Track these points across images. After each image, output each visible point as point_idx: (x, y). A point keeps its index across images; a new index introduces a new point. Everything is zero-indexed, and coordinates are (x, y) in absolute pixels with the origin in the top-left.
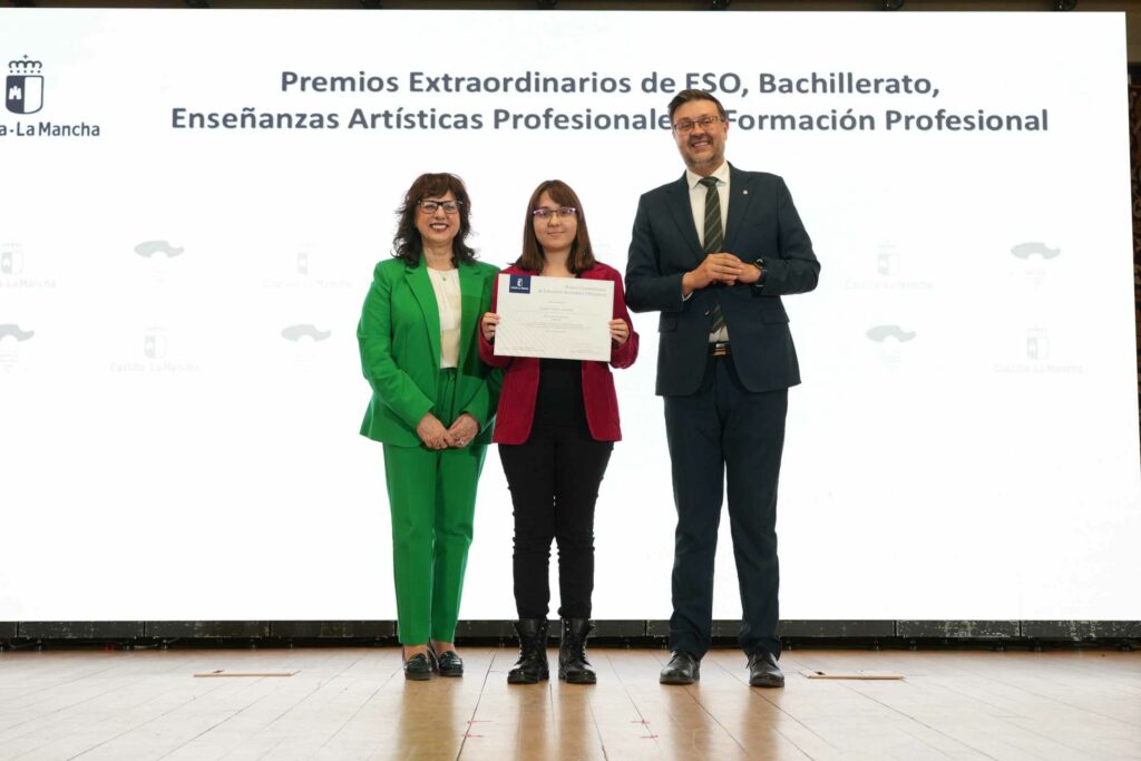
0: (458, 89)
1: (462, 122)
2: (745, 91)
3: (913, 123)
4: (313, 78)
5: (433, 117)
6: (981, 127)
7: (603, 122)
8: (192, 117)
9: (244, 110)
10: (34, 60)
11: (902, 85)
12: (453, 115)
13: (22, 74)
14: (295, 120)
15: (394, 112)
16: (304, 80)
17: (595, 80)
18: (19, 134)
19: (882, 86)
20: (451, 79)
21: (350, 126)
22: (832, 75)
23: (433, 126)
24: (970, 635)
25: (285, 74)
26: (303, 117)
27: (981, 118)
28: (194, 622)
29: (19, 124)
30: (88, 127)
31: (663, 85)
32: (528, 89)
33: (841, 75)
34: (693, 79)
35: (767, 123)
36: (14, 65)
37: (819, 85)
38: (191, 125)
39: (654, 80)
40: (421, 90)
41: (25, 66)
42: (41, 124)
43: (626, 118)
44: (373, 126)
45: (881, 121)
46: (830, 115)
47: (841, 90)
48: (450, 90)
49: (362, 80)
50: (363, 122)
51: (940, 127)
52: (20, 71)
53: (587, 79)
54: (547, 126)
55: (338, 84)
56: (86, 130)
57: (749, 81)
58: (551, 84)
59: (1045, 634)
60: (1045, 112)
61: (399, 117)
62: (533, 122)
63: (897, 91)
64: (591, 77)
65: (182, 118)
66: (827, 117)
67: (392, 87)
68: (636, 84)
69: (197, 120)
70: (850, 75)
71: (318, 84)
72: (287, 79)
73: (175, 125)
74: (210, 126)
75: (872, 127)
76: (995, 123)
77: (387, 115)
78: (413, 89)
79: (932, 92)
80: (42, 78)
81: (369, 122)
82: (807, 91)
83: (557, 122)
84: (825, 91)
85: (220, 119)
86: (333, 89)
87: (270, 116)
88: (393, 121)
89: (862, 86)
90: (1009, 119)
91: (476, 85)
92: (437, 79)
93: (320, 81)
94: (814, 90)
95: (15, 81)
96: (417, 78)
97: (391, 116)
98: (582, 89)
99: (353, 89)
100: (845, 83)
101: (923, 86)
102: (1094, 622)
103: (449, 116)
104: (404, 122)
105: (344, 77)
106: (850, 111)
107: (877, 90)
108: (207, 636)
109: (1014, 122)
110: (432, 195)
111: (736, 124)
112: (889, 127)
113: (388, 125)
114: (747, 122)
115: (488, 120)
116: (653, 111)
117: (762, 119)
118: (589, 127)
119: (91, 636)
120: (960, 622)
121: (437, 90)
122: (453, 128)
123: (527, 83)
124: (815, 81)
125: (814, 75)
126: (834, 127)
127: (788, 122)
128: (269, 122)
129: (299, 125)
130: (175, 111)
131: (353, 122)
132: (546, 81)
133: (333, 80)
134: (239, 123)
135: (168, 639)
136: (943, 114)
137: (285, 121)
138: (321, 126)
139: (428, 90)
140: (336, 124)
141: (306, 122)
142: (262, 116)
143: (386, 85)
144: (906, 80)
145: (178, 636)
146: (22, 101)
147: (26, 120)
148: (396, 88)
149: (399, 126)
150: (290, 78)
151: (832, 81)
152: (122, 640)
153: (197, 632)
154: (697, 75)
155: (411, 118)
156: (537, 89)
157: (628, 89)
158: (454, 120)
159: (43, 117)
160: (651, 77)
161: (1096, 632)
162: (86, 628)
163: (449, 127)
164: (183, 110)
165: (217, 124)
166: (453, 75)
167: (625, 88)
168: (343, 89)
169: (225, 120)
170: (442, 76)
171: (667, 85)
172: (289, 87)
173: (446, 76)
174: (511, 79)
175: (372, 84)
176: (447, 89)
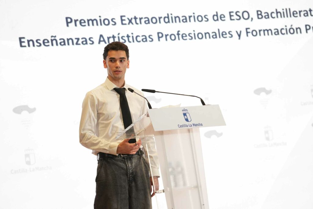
1: (145, 39)
2: (252, 19)
4: (79, 20)
5: (133, 37)
7: (200, 36)
8: (28, 41)
9: (52, 37)
11: (309, 12)
12: (141, 36)
14: (75, 41)
15: (116, 35)
16: (75, 21)
17: (194, 17)
19: (302, 13)
22: (283, 10)
25: (67, 18)
26: (78, 39)
32: (169, 22)
33: (286, 9)
34: (232, 14)
35: (262, 32)
37: (279, 14)
38: (29, 46)
39: (217, 15)
40: (125, 24)
43: (209, 33)
45: (303, 29)
46: (285, 28)
48: (138, 24)
49: (100, 20)
50: (104, 41)
53: (191, 16)
54: (179, 39)
55: (90, 22)
57: (253, 14)
58: (177, 19)
61: (119, 37)
62: (173, 37)
63: (308, 15)
64: (193, 15)
65: (24, 42)
66: (283, 29)
67: (114, 23)
68: (210, 17)
69: (31, 43)
70: (290, 9)
71: (82, 23)
72: (68, 21)
73: (21, 46)
74: (37, 46)
75: (301, 32)
77: (113, 37)
78: (122, 24)
81: (106, 40)
82: (274, 17)
83: (182, 37)
84: (281, 17)
85: (41, 42)
86: (89, 25)
87: (64, 39)
89: (295, 14)
91: (148, 21)
92: (132, 19)
93: (83, 21)
94: (277, 17)
96: (123, 18)
97: (115, 37)
98: (190, 21)
99: (97, 24)
100: (289, 13)
103: (139, 36)
105: (93, 19)
106: (292, 26)
107: (300, 16)
111: (251, 34)
112: (307, 32)
114: (254, 33)
115: (155, 37)
116: (219, 30)
117: (260, 31)
118: (195, 38)
121: (132, 24)
122: (141, 42)
123: (168, 19)
124: (277, 13)
125: (276, 10)
127: (270, 32)
128: (63, 43)
129: (77, 44)
130: (20, 39)
132: (175, 18)
134: (50, 44)
137: (70, 41)
138: (87, 43)
139: (129, 24)
140: (93, 42)
141: (80, 42)
142: (60, 39)
143: (111, 22)
144: (310, 10)
151: (283, 12)
154: (233, 12)
155: (124, 38)
156: (172, 22)
157: (208, 20)
164: (24, 38)
165: (40, 45)
166: (138, 17)
167: (206, 20)
168: (93, 25)
169: (44, 43)
170: (133, 17)
171: (222, 17)
172: (69, 24)
173: (135, 17)
174: (162, 17)
175: (105, 22)
176: (136, 23)
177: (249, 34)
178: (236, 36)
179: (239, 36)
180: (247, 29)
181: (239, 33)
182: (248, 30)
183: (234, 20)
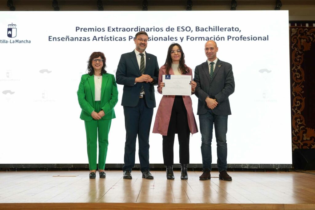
0: (120, 31)
1: (121, 39)
2: (192, 31)
3: (234, 39)
4: (84, 28)
5: (114, 38)
6: (252, 40)
7: (156, 39)
8: (54, 38)
9: (67, 36)
10: (14, 24)
11: (231, 29)
13: (11, 28)
14: (79, 39)
15: (104, 37)
16: (81, 29)
17: (154, 29)
18: (11, 43)
19: (227, 30)
21: (93, 40)
22: (214, 27)
23: (114, 40)
24: (248, 168)
25: (77, 27)
26: (81, 38)
27: (252, 38)
28: (54, 164)
29: (10, 40)
30: (28, 41)
31: (171, 30)
33: (216, 27)
35: (197, 39)
36: (9, 25)
37: (211, 29)
38: (53, 40)
39: (169, 28)
40: (110, 31)
41: (12, 26)
42: (16, 40)
43: (162, 38)
44: (99, 40)
45: (226, 38)
46: (213, 37)
47: (216, 31)
48: (118, 31)
49: (96, 29)
50: (96, 39)
51: (241, 40)
53: (152, 28)
55: (90, 30)
57: (193, 29)
59: (267, 167)
60: (268, 36)
61: (105, 38)
63: (230, 31)
64: (153, 28)
65: (51, 38)
66: (212, 37)
68: (164, 29)
69: (55, 39)
70: (218, 27)
73: (49, 40)
74: (58, 41)
75: (224, 40)
76: (255, 39)
77: (102, 38)
78: (108, 31)
79: (239, 31)
80: (16, 28)
81: (97, 39)
82: (207, 31)
84: (212, 31)
85: (60, 39)
87: (73, 38)
88: (103, 39)
89: (221, 29)
90: (259, 38)
91: (124, 30)
92: (115, 28)
93: (85, 29)
94: (209, 31)
95: (10, 30)
96: (109, 28)
98: (151, 31)
99: (94, 31)
100: (217, 29)
101: (237, 29)
102: (279, 164)
103: (117, 38)
104: (106, 39)
105: (91, 28)
106: (218, 36)
107: (225, 31)
108: (57, 167)
109: (260, 38)
110: (96, 58)
111: (190, 39)
112: (228, 40)
114: (192, 39)
115: (127, 39)
116: (169, 36)
117: (196, 38)
118: (153, 40)
119: (29, 168)
120: (245, 164)
121: (115, 31)
124: (210, 28)
125: (209, 27)
127: (203, 39)
128: (72, 39)
129: (80, 40)
130: (49, 37)
131: (94, 39)
132: (142, 29)
133: (89, 29)
134: (65, 40)
135: (48, 168)
136: (242, 36)
137: (77, 39)
138: (86, 40)
139: (112, 31)
140: (89, 40)
141: (82, 39)
142: (71, 38)
143: (102, 30)
144: (233, 28)
145: (50, 167)
146: (11, 34)
147: (12, 39)
148: (104, 31)
149: (105, 40)
150: (78, 28)
151: (214, 28)
152: (37, 168)
153: (55, 166)
154: (180, 27)
155: (108, 38)
158: (119, 38)
159: (17, 38)
160: (168, 28)
161: (279, 167)
162: (28, 165)
163: (118, 40)
164: (51, 36)
166: (119, 27)
167: (162, 30)
169: (62, 39)
170: (116, 28)
171: (172, 30)
172: (77, 30)
173: (117, 27)
174: (133, 28)
175: (99, 30)
176: (117, 31)
177: (188, 39)
178: (179, 40)
179: (182, 40)
180: (187, 36)
181: (182, 39)
183: (180, 31)
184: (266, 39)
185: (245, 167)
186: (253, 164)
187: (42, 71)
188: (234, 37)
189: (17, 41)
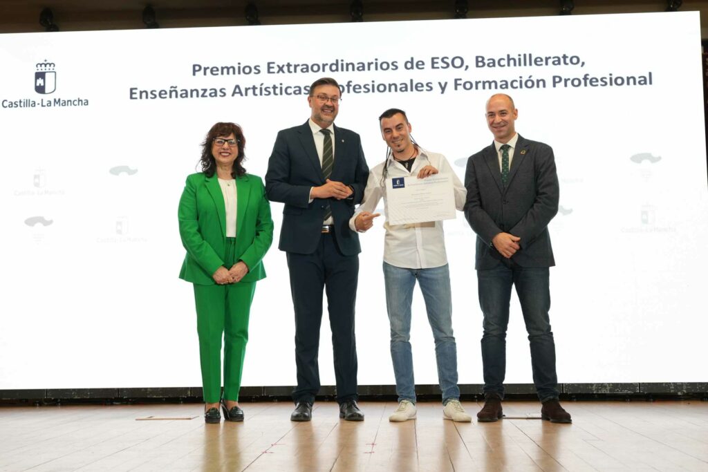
1: (299, 91)
3: (569, 83)
4: (211, 67)
5: (281, 88)
6: (611, 84)
7: (382, 88)
8: (141, 92)
9: (172, 87)
10: (50, 62)
11: (562, 60)
12: (293, 87)
13: (44, 71)
14: (201, 93)
15: (258, 86)
16: (205, 69)
17: (376, 64)
18: (42, 106)
19: (550, 61)
20: (291, 65)
21: (233, 95)
22: (519, 55)
23: (281, 94)
24: (608, 392)
25: (194, 66)
26: (205, 90)
27: (611, 79)
28: (147, 389)
29: (42, 100)
30: (81, 101)
31: (417, 65)
32: (337, 70)
33: (525, 55)
34: (435, 60)
35: (480, 85)
36: (39, 66)
37: (512, 62)
38: (141, 98)
39: (412, 62)
40: (274, 73)
41: (46, 66)
42: (55, 100)
43: (395, 85)
44: (246, 95)
45: (549, 82)
46: (519, 79)
47: (525, 64)
48: (291, 72)
49: (239, 68)
50: (240, 93)
51: (586, 85)
52: (43, 69)
53: (372, 63)
54: (349, 92)
55: (225, 70)
56: (80, 102)
57: (470, 61)
58: (350, 67)
59: (655, 391)
60: (650, 74)
61: (261, 89)
63: (559, 63)
64: (374, 62)
65: (135, 93)
66: (516, 81)
67: (257, 72)
68: (401, 65)
69: (144, 94)
70: (530, 55)
71: (213, 71)
72: (196, 69)
73: (131, 98)
74: (151, 98)
75: (544, 86)
76: (619, 81)
77: (254, 88)
78: (269, 72)
79: (580, 64)
80: (55, 72)
81: (243, 92)
82: (504, 66)
83: (354, 89)
84: (515, 65)
85: (157, 93)
86: (222, 73)
87: (186, 91)
88: (257, 91)
89: (537, 61)
90: (628, 79)
91: (306, 69)
92: (283, 66)
93: (215, 69)
94: (509, 65)
95: (40, 75)
96: (271, 65)
97: (257, 88)
98: (369, 69)
99: (234, 73)
100: (528, 60)
101: (575, 60)
102: (685, 383)
103: (291, 87)
104: (264, 92)
105: (229, 66)
106: (530, 77)
107: (547, 64)
108: (155, 397)
109: (631, 81)
110: (221, 135)
111: (462, 87)
112: (554, 86)
113: (255, 94)
114: (468, 86)
116: (412, 81)
117: (477, 83)
118: (373, 91)
119: (88, 398)
120: (602, 384)
121: (283, 72)
122: (293, 94)
123: (336, 66)
124: (509, 59)
125: (508, 56)
126: (521, 87)
127: (493, 85)
128: (185, 94)
129: (203, 96)
130: (131, 89)
131: (234, 93)
132: (347, 65)
133: (223, 68)
134: (168, 95)
135: (132, 398)
136: (588, 77)
137: (195, 93)
138: (216, 95)
139: (278, 72)
140: (225, 94)
141: (207, 94)
142: (182, 91)
143: (253, 70)
144: (565, 57)
145: (138, 397)
146: (44, 87)
147: (46, 98)
148: (259, 72)
149: (261, 94)
150: (197, 68)
151: (520, 59)
152: (106, 399)
153: (149, 394)
154: (438, 58)
155: (268, 89)
156: (342, 70)
157: (397, 68)
158: (293, 90)
159: (56, 96)
160: (410, 60)
161: (686, 389)
163: (291, 94)
164: (136, 89)
165: (155, 96)
166: (293, 63)
167: (394, 68)
168: (228, 73)
169: (160, 94)
170: (286, 64)
171: (420, 65)
172: (197, 73)
173: (289, 64)
174: (327, 64)
175: (245, 70)
176: (289, 72)
177: (458, 87)
178: (437, 89)
179: (443, 89)
180: (456, 80)
181: (443, 85)
182: (459, 82)
183: (438, 68)
184: (646, 80)
185: (603, 391)
186: (621, 384)
187: (115, 171)
188: (569, 79)
189: (57, 102)
